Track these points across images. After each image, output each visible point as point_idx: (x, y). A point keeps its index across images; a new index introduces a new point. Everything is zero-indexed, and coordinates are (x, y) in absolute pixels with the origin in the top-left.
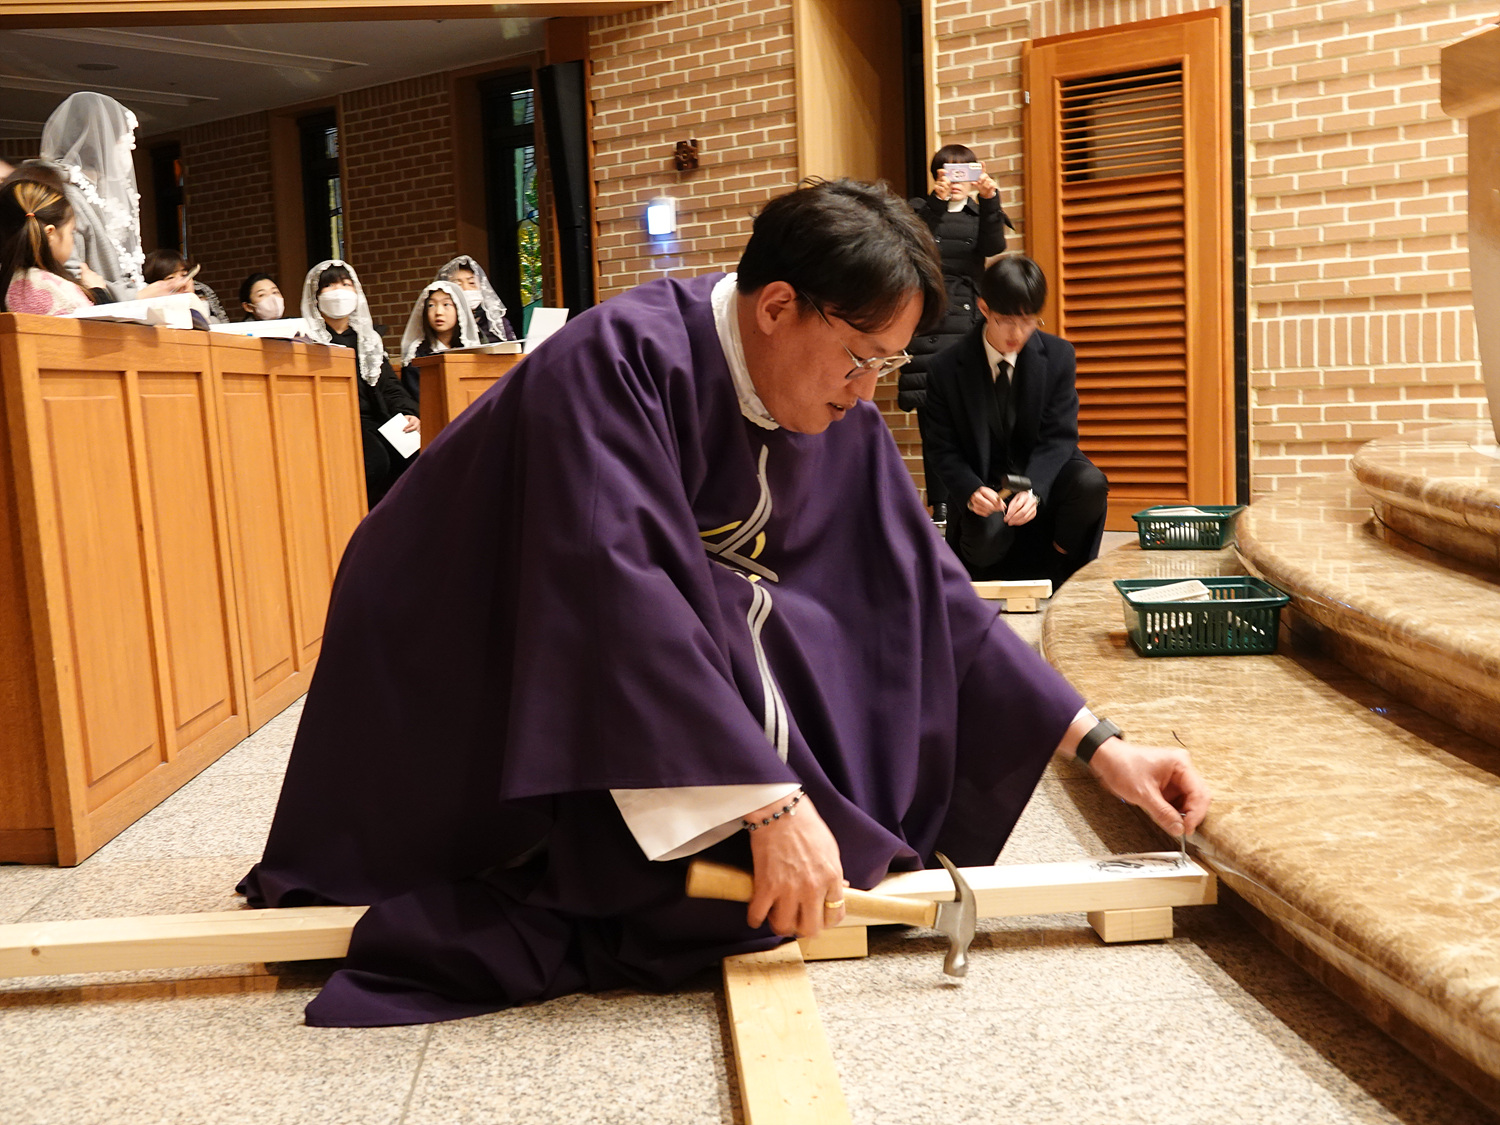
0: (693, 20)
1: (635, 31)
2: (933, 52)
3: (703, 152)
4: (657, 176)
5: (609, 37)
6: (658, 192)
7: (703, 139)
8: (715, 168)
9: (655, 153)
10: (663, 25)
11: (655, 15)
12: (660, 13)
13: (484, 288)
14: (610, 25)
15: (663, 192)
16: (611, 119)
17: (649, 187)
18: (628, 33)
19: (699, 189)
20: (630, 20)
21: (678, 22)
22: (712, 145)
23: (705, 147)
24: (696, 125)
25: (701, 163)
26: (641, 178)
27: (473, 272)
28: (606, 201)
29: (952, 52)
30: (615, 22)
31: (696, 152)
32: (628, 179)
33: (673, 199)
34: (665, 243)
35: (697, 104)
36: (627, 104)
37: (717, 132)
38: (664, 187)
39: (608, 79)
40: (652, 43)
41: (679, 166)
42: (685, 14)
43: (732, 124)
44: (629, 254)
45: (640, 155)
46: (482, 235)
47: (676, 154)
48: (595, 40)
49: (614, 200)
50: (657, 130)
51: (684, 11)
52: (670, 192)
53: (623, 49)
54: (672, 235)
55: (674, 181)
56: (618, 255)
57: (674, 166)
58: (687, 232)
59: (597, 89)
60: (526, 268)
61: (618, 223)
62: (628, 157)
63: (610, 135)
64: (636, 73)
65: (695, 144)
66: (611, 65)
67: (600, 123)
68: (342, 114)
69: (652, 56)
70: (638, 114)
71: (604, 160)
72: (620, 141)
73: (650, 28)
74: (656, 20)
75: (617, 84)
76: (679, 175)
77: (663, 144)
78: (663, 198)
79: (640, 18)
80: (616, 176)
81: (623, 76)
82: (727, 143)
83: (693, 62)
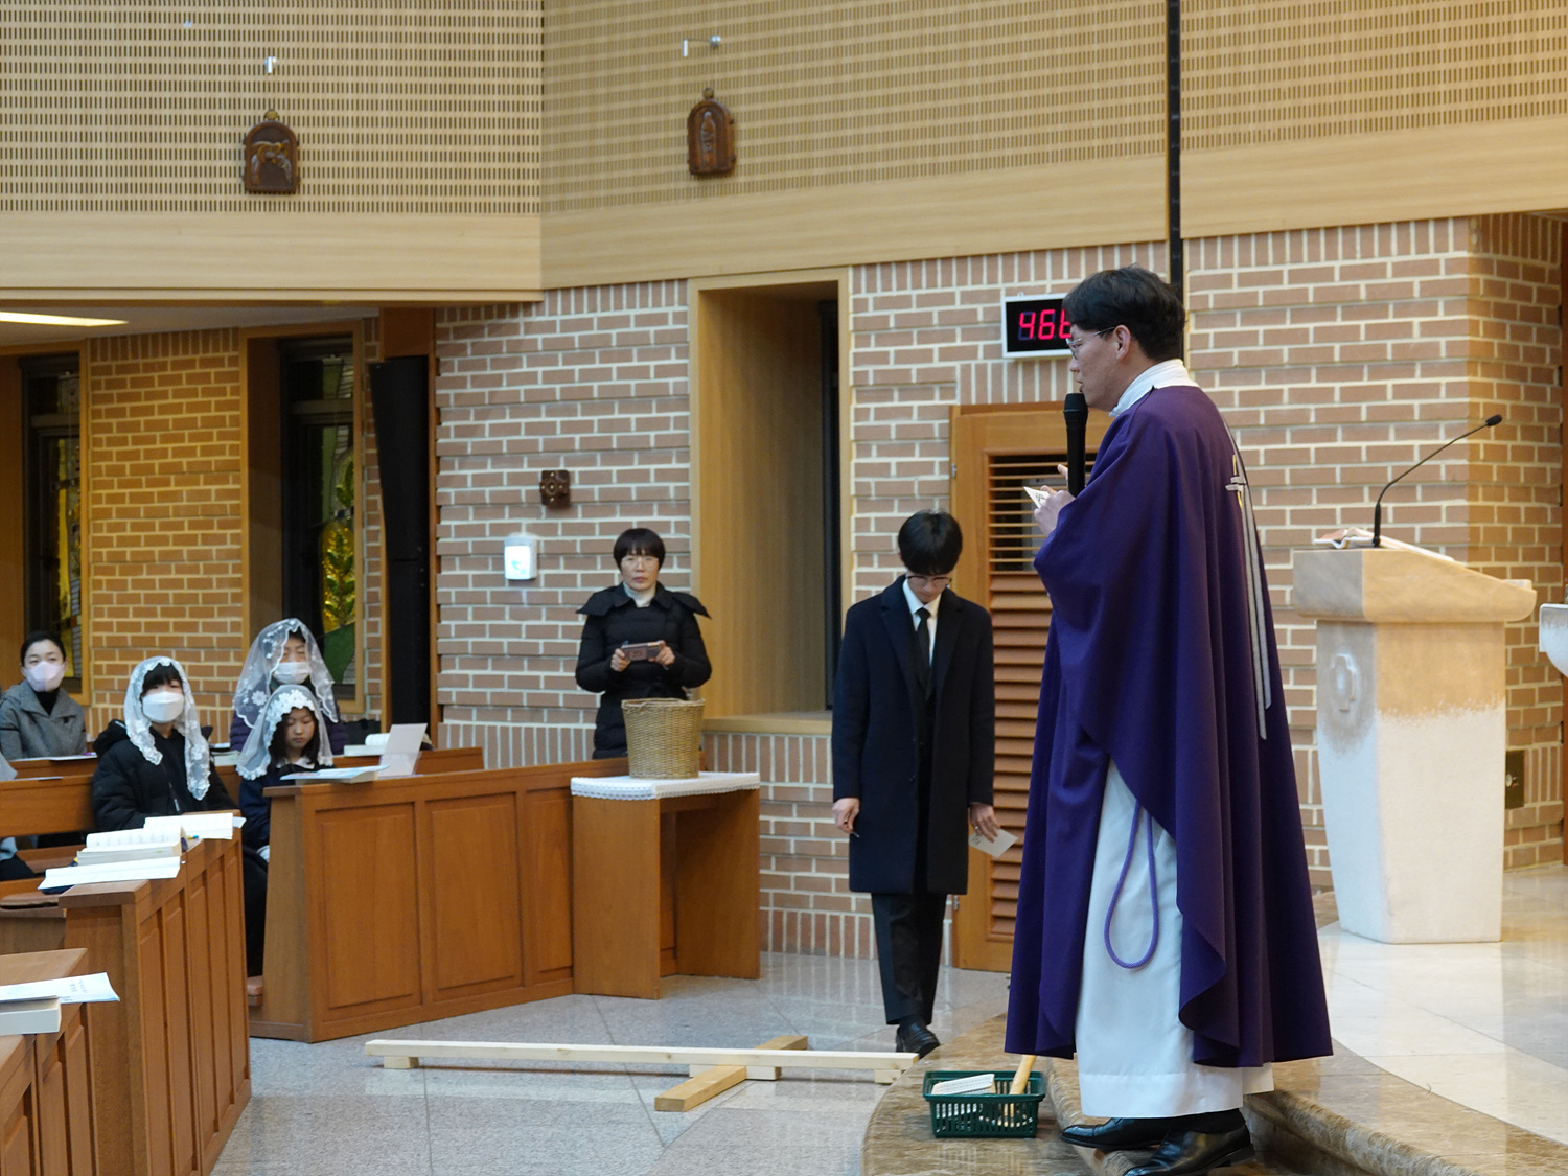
0: (567, 326)
1: (496, 330)
2: (849, 405)
3: (576, 486)
4: (516, 506)
5: (461, 333)
6: (516, 528)
7: (575, 470)
8: (592, 508)
9: (515, 479)
10: (529, 328)
11: (521, 313)
12: (527, 312)
13: (313, 658)
14: (465, 319)
15: (523, 528)
16: (462, 432)
17: (506, 520)
18: (486, 330)
19: (570, 530)
20: (490, 317)
21: (550, 326)
22: (586, 478)
23: (577, 479)
24: (566, 447)
25: (573, 498)
26: (497, 506)
27: (304, 641)
28: (449, 531)
29: (872, 406)
30: (470, 316)
31: (567, 484)
32: (480, 507)
33: (535, 538)
34: (524, 591)
35: (568, 427)
36: (481, 416)
37: (592, 462)
38: (524, 521)
39: (461, 383)
40: (516, 347)
41: (545, 499)
42: (559, 318)
43: (610, 455)
44: (478, 598)
45: (496, 479)
46: (275, 537)
47: (541, 484)
48: (445, 333)
49: (461, 531)
50: (517, 453)
51: (557, 315)
52: (532, 529)
53: (479, 349)
54: (532, 581)
55: (539, 516)
56: (463, 598)
57: (539, 498)
58: (552, 580)
59: (444, 393)
60: (331, 583)
61: (466, 559)
62: (480, 480)
63: (460, 452)
64: (497, 381)
65: (565, 475)
66: (464, 367)
67: (447, 435)
68: (86, 363)
69: (515, 363)
70: (495, 430)
71: (449, 481)
72: (471, 459)
73: (514, 329)
74: (521, 319)
75: (470, 390)
76: (543, 509)
77: (525, 469)
78: (523, 535)
79: (501, 315)
80: (464, 502)
81: (477, 381)
82: (604, 477)
83: (567, 376)
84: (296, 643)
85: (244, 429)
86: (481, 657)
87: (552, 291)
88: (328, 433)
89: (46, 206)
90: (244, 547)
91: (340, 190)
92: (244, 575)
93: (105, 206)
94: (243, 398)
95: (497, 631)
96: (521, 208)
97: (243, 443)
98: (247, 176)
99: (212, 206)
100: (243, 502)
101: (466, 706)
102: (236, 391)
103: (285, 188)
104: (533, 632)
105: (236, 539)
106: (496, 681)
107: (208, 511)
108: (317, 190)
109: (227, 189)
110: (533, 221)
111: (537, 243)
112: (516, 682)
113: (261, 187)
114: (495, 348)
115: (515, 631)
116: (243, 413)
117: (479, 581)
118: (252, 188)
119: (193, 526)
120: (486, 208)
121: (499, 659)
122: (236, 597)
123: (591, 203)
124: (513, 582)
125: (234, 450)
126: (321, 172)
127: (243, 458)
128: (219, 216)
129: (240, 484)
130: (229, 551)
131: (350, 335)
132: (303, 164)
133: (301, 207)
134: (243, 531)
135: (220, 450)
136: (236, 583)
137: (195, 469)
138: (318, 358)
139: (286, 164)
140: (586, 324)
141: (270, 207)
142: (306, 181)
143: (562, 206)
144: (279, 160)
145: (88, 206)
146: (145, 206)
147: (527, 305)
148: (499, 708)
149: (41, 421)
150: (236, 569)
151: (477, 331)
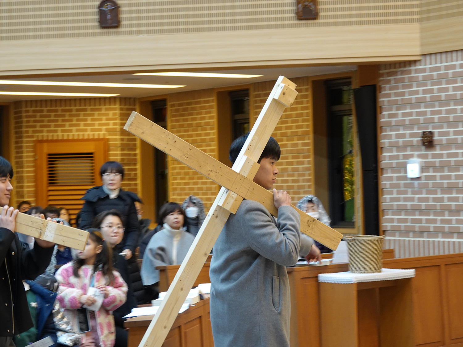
0: (432, 69)
1: (403, 73)
3: (436, 138)
4: (413, 147)
5: (389, 74)
6: (412, 156)
7: (436, 131)
8: (443, 147)
9: (412, 135)
10: (417, 71)
11: (413, 65)
12: (415, 65)
14: (390, 69)
15: (416, 156)
16: (391, 116)
17: (408, 153)
18: (399, 73)
19: (434, 156)
20: (400, 67)
21: (424, 70)
22: (441, 134)
23: (437, 134)
24: (431, 121)
25: (435, 143)
26: (405, 147)
28: (386, 158)
31: (432, 137)
32: (399, 148)
33: (420, 160)
34: (416, 182)
35: (433, 113)
36: (398, 109)
37: (442, 128)
38: (416, 153)
39: (389, 95)
40: (411, 79)
41: (424, 144)
42: (428, 66)
43: (451, 124)
44: (397, 186)
45: (403, 136)
46: (325, 162)
47: (422, 137)
48: (382, 75)
49: (391, 158)
50: (413, 124)
51: (427, 65)
52: (419, 156)
53: (397, 81)
54: (418, 178)
55: (421, 151)
56: (393, 186)
57: (420, 143)
58: (427, 178)
59: (383, 100)
60: (347, 180)
61: (394, 170)
62: (398, 136)
63: (389, 124)
64: (403, 94)
65: (431, 133)
66: (391, 89)
67: (384, 118)
68: (252, 93)
69: (410, 86)
70: (404, 115)
71: (386, 137)
72: (394, 128)
73: (409, 72)
74: (413, 68)
75: (393, 98)
76: (423, 148)
77: (416, 131)
78: (415, 159)
79: (405, 66)
80: (392, 145)
81: (396, 95)
82: (447, 134)
83: (431, 91)
84: (310, 205)
85: (310, 118)
86: (399, 210)
87: (425, 55)
88: (345, 118)
89: (218, 29)
90: (311, 166)
91: (335, 17)
92: (311, 177)
93: (241, 28)
94: (310, 105)
95: (406, 199)
96: (411, 21)
97: (310, 123)
98: (297, 13)
99: (283, 26)
100: (311, 147)
101: (395, 231)
102: (307, 102)
103: (313, 17)
104: (420, 200)
105: (309, 162)
106: (405, 221)
107: (299, 152)
108: (326, 17)
109: (289, 19)
110: (416, 26)
111: (418, 35)
112: (413, 221)
113: (302, 18)
114: (402, 80)
115: (412, 199)
116: (310, 111)
117: (399, 178)
118: (300, 18)
119: (293, 157)
120: (396, 22)
121: (407, 211)
122: (309, 186)
123: (440, 17)
124: (412, 179)
125: (308, 126)
126: (327, 10)
127: (310, 129)
128: (286, 30)
129: (309, 140)
130: (306, 167)
131: (350, 78)
132: (320, 7)
133: (320, 25)
134: (311, 159)
135: (301, 127)
136: (308, 181)
137: (294, 134)
138: (341, 87)
139: (313, 7)
140: (438, 69)
141: (307, 25)
142: (322, 14)
143: (428, 19)
144: (310, 6)
145: (234, 28)
146: (257, 27)
147: (415, 62)
148: (407, 232)
149: (238, 117)
150: (309, 175)
151: (395, 74)
